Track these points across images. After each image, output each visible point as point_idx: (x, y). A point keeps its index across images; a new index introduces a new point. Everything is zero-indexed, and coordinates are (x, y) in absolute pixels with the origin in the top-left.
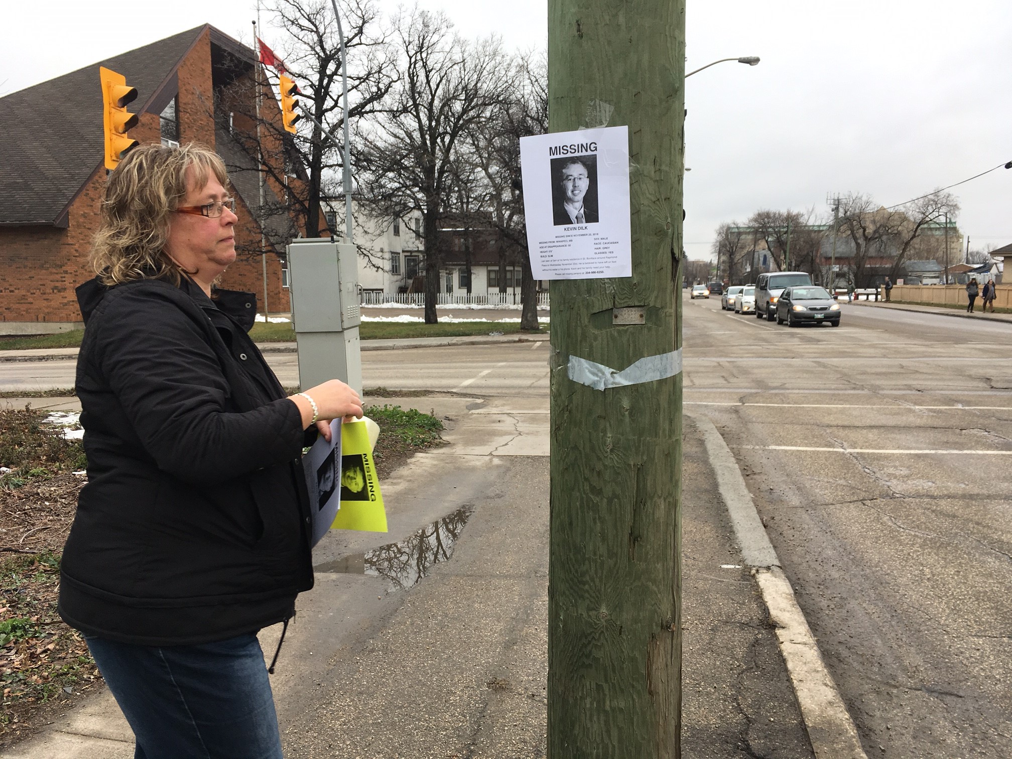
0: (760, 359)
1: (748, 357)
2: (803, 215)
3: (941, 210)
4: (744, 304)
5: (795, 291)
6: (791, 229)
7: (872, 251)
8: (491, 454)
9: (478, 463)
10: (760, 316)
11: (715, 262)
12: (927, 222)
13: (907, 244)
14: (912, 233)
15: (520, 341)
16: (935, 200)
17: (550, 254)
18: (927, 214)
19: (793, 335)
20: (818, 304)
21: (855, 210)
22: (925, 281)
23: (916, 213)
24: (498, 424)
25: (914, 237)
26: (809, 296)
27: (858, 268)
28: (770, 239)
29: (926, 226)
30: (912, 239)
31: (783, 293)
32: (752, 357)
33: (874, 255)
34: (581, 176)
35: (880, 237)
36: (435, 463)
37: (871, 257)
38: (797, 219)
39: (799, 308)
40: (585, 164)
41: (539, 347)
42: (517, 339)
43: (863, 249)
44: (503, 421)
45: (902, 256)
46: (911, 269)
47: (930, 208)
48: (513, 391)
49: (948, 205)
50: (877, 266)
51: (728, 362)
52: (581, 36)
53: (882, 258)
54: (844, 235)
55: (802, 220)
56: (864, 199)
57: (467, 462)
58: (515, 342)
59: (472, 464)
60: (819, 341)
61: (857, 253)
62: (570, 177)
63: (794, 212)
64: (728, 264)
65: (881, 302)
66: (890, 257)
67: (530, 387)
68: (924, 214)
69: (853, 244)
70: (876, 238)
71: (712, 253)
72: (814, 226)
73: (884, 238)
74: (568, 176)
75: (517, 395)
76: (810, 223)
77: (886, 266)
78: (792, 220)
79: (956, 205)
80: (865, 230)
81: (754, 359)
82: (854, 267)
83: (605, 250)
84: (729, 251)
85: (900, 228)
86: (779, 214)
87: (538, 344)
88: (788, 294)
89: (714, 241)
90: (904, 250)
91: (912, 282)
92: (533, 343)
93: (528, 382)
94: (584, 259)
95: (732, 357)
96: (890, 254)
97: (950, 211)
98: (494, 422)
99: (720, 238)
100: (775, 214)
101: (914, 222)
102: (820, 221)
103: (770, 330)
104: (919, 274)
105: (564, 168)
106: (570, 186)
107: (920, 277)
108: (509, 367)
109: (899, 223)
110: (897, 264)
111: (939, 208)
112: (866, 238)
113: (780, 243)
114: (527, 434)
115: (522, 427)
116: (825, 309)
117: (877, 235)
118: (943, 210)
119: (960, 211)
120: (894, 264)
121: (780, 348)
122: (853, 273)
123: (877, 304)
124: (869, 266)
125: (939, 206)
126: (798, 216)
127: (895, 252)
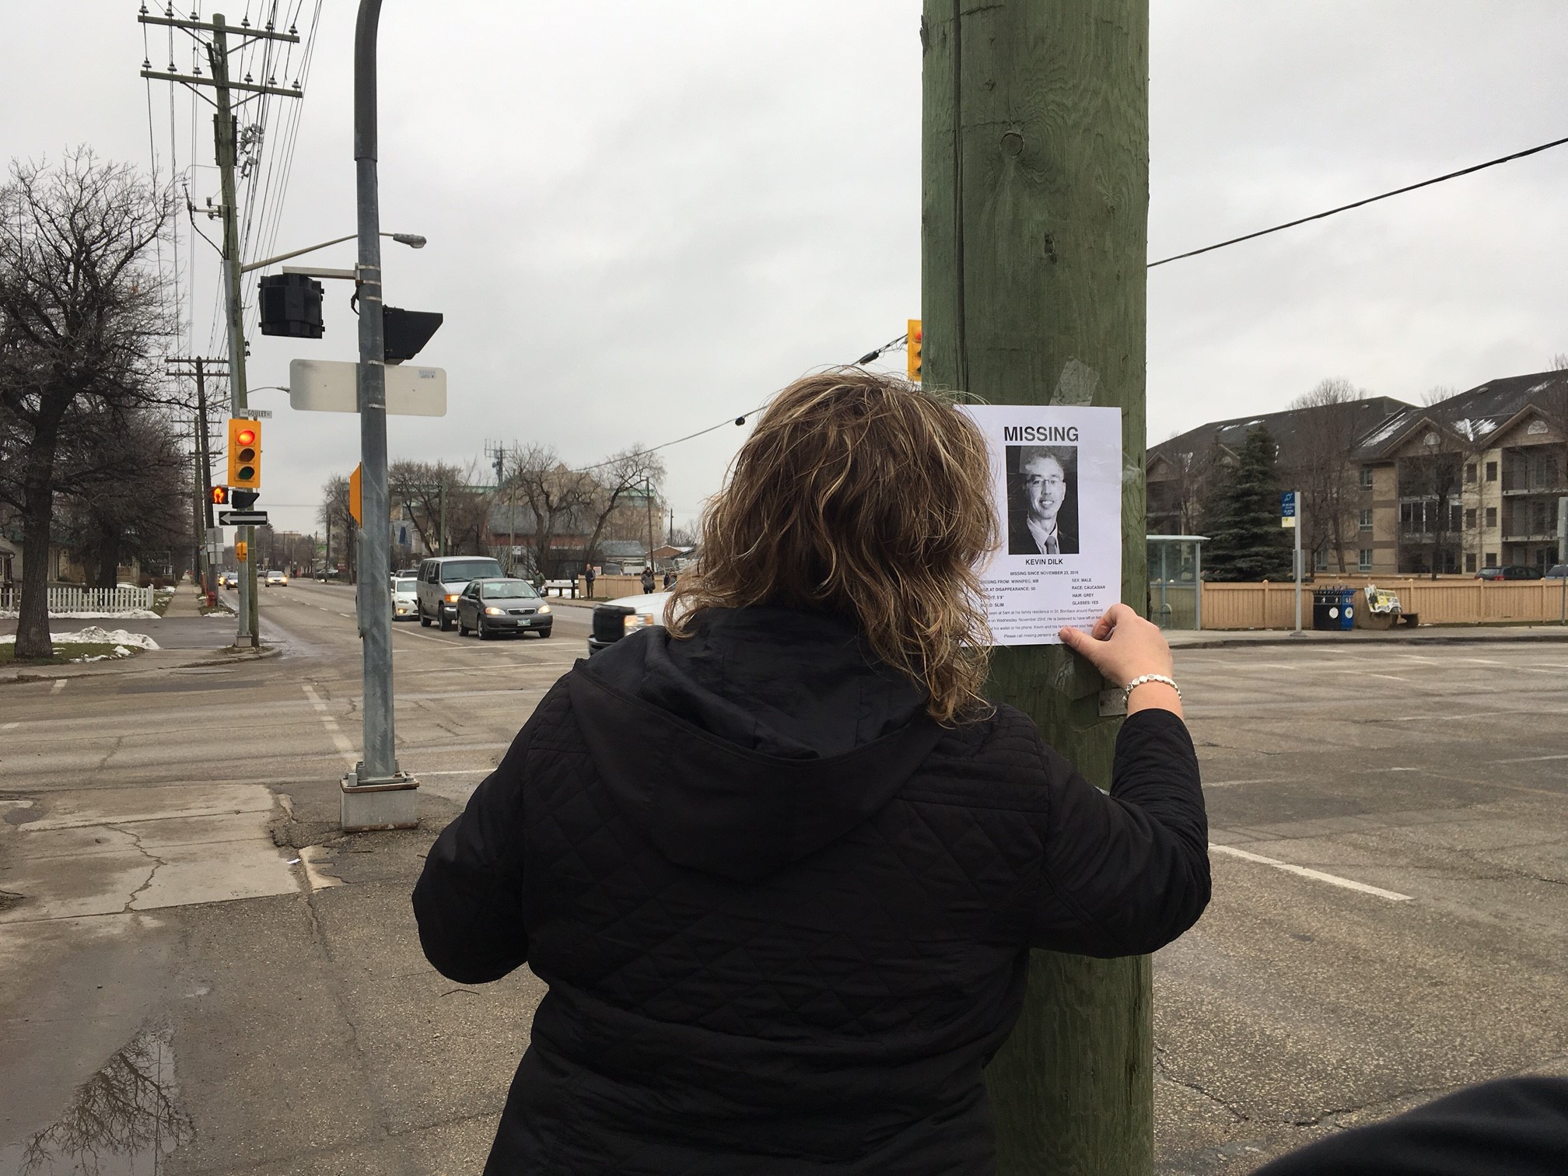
0: (475, 693)
1: (454, 691)
2: (460, 471)
3: (643, 474)
4: (398, 605)
5: (485, 586)
6: (445, 490)
7: (559, 528)
8: (128, 909)
9: (116, 931)
10: (427, 623)
11: (322, 536)
12: (627, 489)
13: (603, 518)
14: (608, 504)
15: (21, 679)
16: (635, 460)
17: (999, 601)
18: (626, 478)
19: (497, 653)
20: (521, 605)
21: (534, 467)
22: (627, 569)
23: (613, 477)
24: (98, 848)
25: (611, 508)
26: (506, 593)
27: (541, 549)
28: (413, 504)
29: (625, 493)
30: (609, 510)
31: (467, 589)
32: (462, 691)
33: (561, 531)
34: (1055, 479)
35: (569, 507)
36: (21, 941)
37: (558, 536)
38: (453, 476)
39: (494, 611)
40: (1059, 460)
41: (63, 689)
42: (15, 676)
43: (546, 524)
44: (107, 840)
45: (597, 534)
46: (609, 552)
47: (629, 470)
48: (78, 778)
49: (651, 468)
50: (566, 548)
51: (431, 700)
52: (1053, 259)
53: (572, 536)
54: (521, 503)
55: (461, 478)
56: (546, 452)
57: (88, 931)
58: (10, 681)
59: (103, 932)
60: (541, 661)
61: (539, 529)
62: (1037, 479)
63: (448, 464)
64: (343, 542)
65: (580, 598)
66: (582, 535)
67: (102, 767)
68: (622, 477)
69: (533, 516)
70: (564, 508)
71: (319, 522)
72: (477, 487)
73: (574, 508)
74: (1033, 476)
75: (88, 785)
76: (473, 482)
77: (578, 548)
78: (444, 477)
79: (661, 468)
80: (548, 497)
81: (465, 694)
82: (535, 548)
83: (1087, 599)
84: (347, 521)
85: (593, 496)
86: (426, 466)
87: (61, 684)
88: (477, 591)
89: (322, 503)
90: (600, 527)
91: (611, 571)
92: (49, 683)
93: (95, 759)
94: (1056, 611)
95: (428, 692)
96: (583, 531)
97: (653, 476)
98: (87, 843)
99: (330, 499)
100: (420, 467)
101: (611, 489)
102: (485, 481)
103: (454, 646)
104: (619, 559)
105: (1029, 462)
106: (1037, 492)
107: (620, 563)
108: (30, 731)
109: (592, 489)
110: (592, 547)
111: (641, 471)
112: (550, 508)
113: (430, 512)
114: (174, 860)
115: (157, 847)
116: (531, 612)
117: (564, 504)
118: (646, 473)
119: (667, 476)
120: (588, 545)
121: (493, 674)
122: (535, 557)
123: (574, 602)
124: (554, 548)
125: (641, 467)
126: (454, 471)
127: (590, 529)
